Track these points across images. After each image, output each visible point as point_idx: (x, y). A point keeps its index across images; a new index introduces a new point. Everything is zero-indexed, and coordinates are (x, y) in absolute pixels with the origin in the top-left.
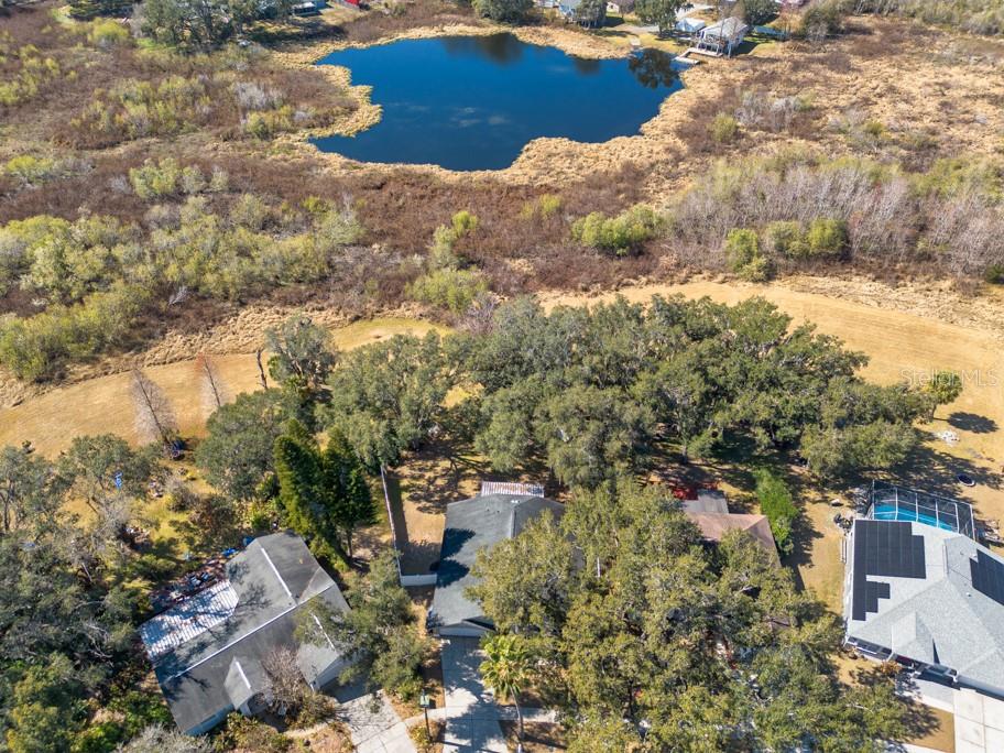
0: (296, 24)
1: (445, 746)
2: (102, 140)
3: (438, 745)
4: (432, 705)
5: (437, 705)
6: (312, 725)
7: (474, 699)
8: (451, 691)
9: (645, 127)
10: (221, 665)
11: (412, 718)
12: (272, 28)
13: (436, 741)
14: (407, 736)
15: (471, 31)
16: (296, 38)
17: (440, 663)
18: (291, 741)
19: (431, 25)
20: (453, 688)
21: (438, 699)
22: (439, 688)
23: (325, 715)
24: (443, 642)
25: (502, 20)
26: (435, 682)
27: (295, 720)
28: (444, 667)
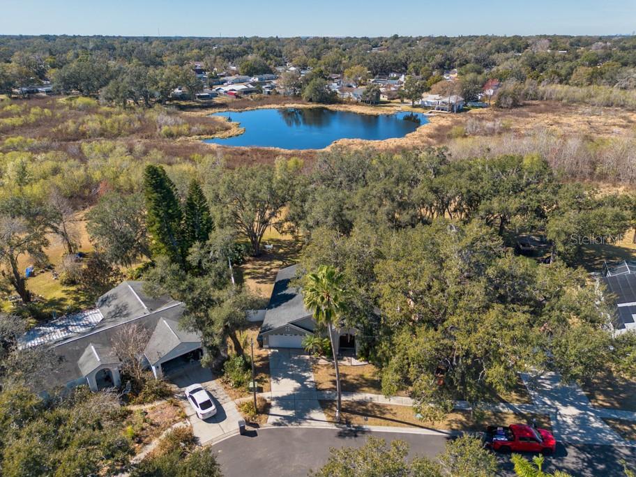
0: (198, 102)
1: (270, 416)
2: (69, 137)
3: (263, 416)
4: (260, 390)
5: (264, 390)
6: (151, 402)
7: (298, 385)
8: (278, 380)
9: (408, 135)
10: (77, 348)
11: (241, 399)
12: (183, 103)
13: (262, 413)
14: (236, 410)
15: (301, 106)
16: (196, 107)
17: (269, 363)
18: (131, 412)
19: (278, 104)
20: (280, 379)
21: (265, 386)
22: (267, 379)
23: (163, 395)
24: (272, 350)
25: (319, 102)
26: (263, 375)
27: (137, 396)
28: (271, 366)
